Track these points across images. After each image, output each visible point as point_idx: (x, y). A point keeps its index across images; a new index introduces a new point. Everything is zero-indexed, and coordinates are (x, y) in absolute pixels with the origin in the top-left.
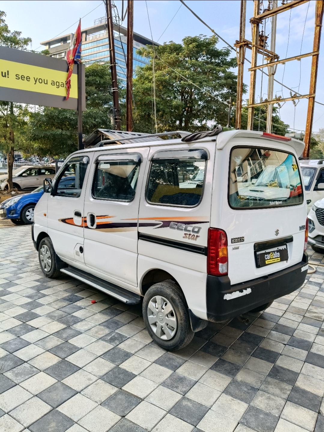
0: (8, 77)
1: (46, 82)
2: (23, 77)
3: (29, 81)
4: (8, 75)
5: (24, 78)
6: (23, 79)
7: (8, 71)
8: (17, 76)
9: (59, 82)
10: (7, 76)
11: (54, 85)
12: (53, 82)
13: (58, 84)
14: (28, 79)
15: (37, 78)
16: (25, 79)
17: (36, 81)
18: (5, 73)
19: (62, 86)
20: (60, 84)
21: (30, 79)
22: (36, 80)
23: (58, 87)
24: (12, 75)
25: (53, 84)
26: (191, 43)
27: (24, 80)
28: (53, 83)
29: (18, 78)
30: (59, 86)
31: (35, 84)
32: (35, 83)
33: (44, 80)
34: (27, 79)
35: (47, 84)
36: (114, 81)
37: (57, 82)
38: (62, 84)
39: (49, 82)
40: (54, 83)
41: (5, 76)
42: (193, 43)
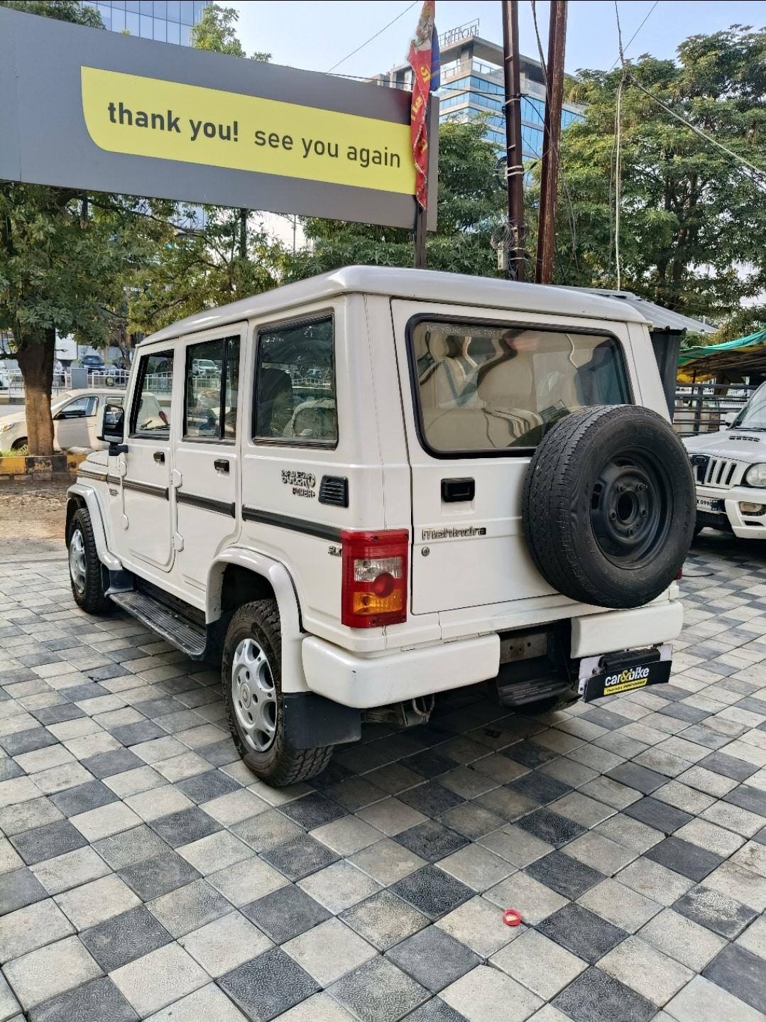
0: (236, 140)
1: (333, 152)
2: (273, 140)
3: (290, 148)
4: (236, 133)
5: (278, 141)
6: (274, 143)
7: (236, 124)
8: (260, 135)
9: (368, 151)
10: (232, 136)
11: (355, 159)
12: (352, 151)
13: (365, 154)
14: (287, 142)
15: (311, 141)
16: (280, 144)
17: (307, 150)
18: (229, 128)
19: (377, 160)
20: (372, 155)
21: (291, 143)
22: (307, 145)
23: (365, 164)
24: (246, 134)
25: (352, 156)
26: (703, 54)
27: (277, 146)
28: (353, 154)
29: (261, 141)
30: (368, 160)
31: (305, 157)
32: (304, 153)
33: (329, 144)
34: (284, 143)
35: (336, 155)
36: (514, 146)
37: (362, 150)
38: (377, 155)
39: (343, 152)
40: (355, 154)
41: (228, 138)
42: (709, 54)
